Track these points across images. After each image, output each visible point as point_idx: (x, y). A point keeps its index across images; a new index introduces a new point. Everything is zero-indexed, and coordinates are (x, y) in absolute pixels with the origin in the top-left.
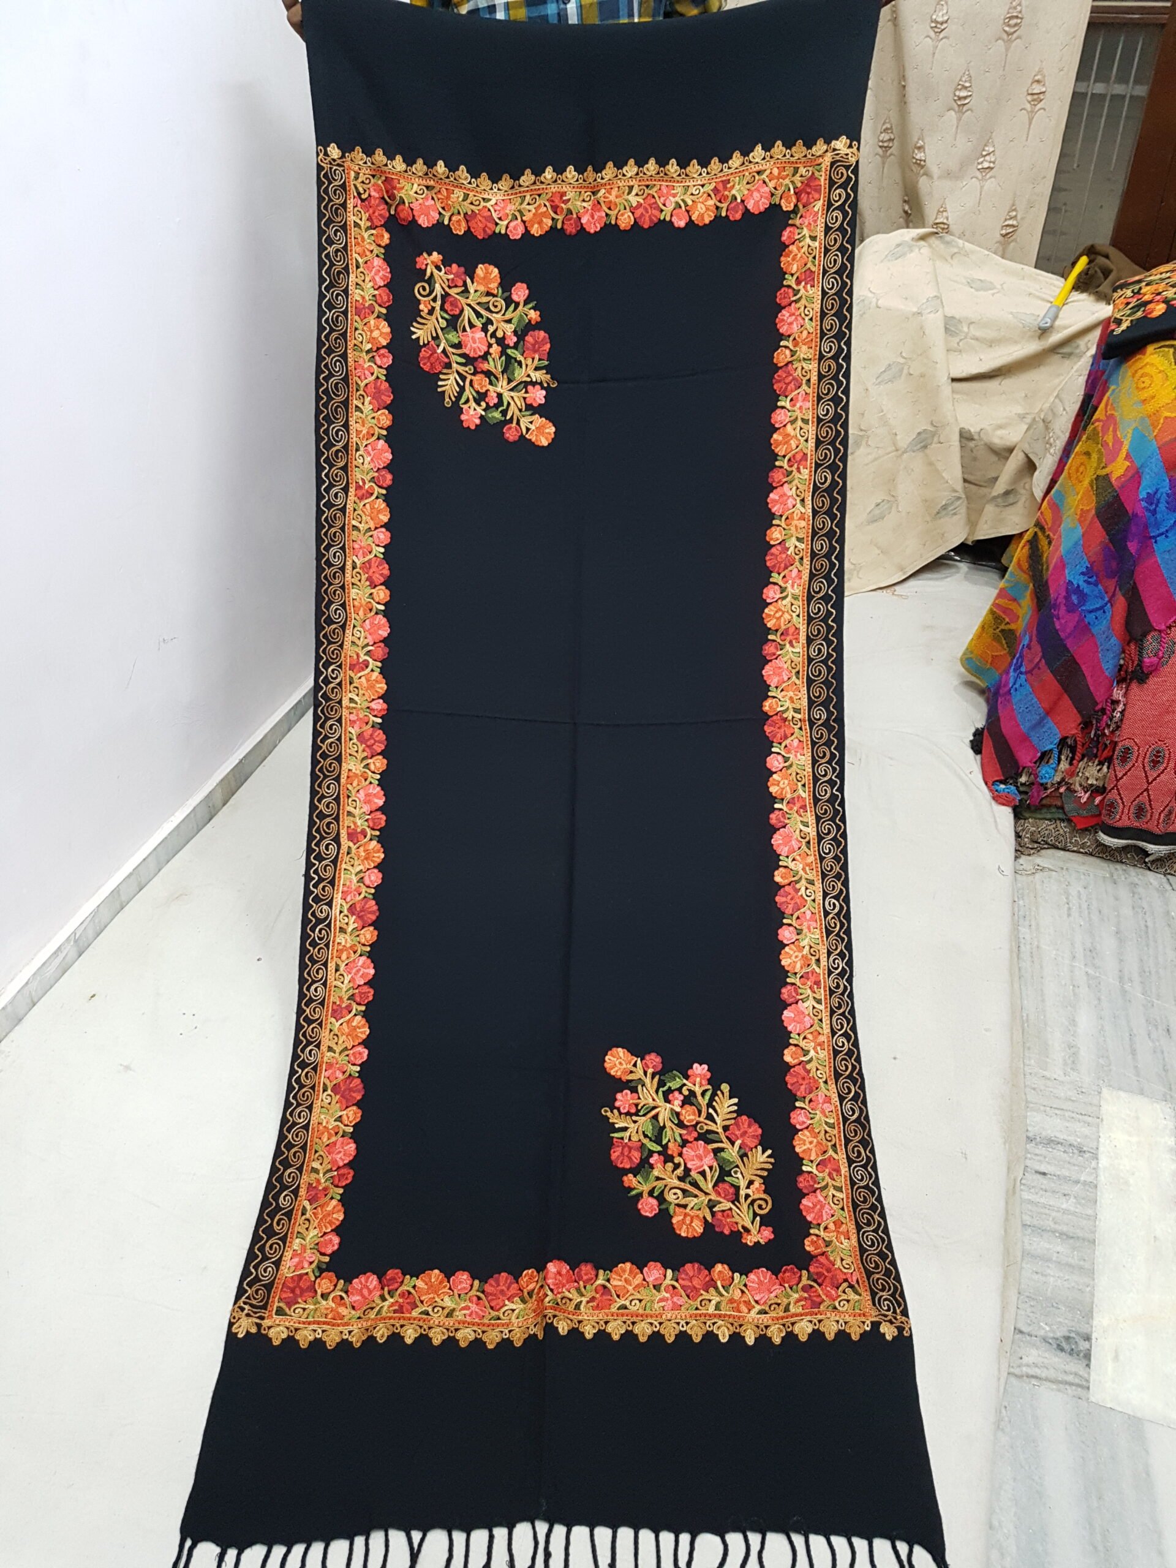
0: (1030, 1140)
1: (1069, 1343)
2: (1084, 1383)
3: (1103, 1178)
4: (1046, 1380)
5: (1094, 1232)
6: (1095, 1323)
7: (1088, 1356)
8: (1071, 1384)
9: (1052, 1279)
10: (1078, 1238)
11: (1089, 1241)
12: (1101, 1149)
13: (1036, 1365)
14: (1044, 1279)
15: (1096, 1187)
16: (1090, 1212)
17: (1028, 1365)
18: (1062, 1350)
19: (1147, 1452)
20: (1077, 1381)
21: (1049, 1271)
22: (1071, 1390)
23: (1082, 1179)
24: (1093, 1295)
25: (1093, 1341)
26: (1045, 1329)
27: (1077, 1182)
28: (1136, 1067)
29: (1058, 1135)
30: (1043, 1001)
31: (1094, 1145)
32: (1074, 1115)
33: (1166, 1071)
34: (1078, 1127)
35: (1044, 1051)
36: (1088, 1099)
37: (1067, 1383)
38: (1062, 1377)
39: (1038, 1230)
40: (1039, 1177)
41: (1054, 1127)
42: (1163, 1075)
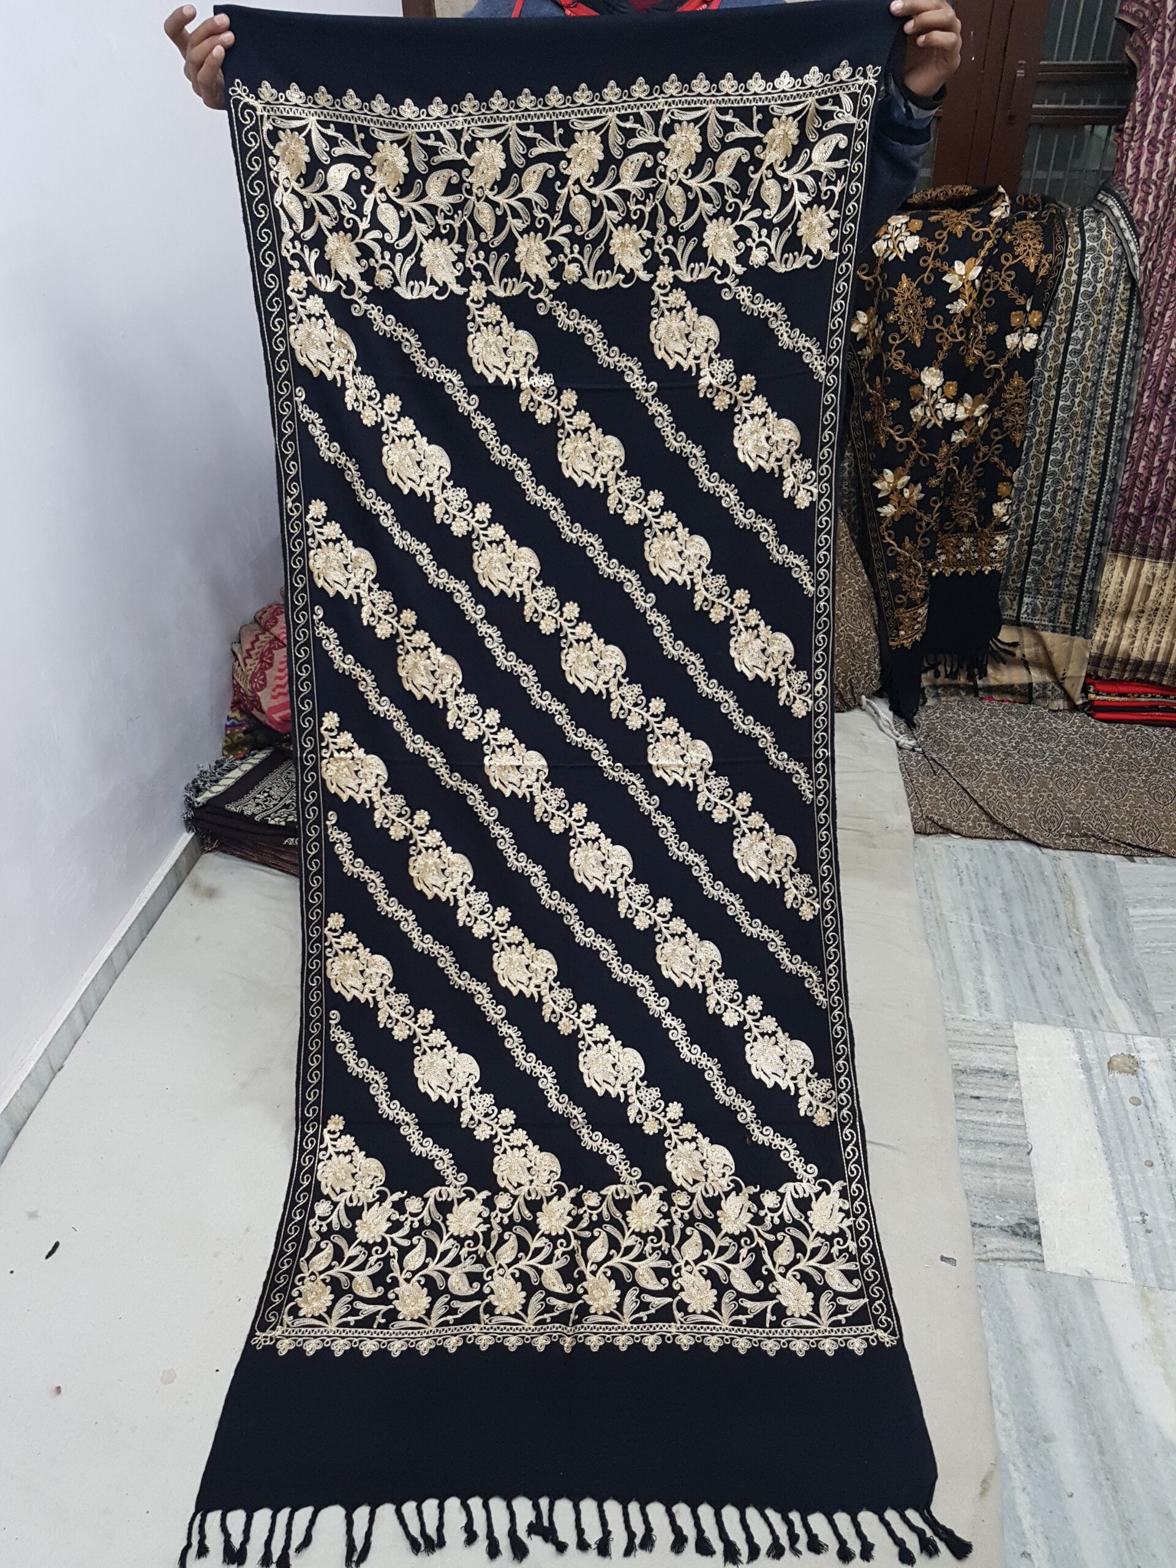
0: (963, 1072)
1: (1021, 1229)
2: (1040, 1258)
3: (1025, 1094)
4: (1008, 1260)
5: (1026, 1138)
6: (1040, 1209)
7: (1038, 1236)
8: (1029, 1260)
9: (999, 1180)
10: (1016, 1145)
11: (1023, 1145)
12: (1020, 1071)
13: (999, 1250)
14: (992, 1181)
15: (1021, 1102)
16: (1019, 1123)
17: (992, 1251)
18: (1016, 1234)
19: (1097, 1302)
20: (1033, 1257)
21: (995, 1174)
22: (1029, 1265)
23: (1010, 1097)
24: (1033, 1188)
25: (1041, 1223)
26: (1000, 1220)
27: (1005, 1101)
28: (1037, 1002)
29: (983, 1065)
30: (952, 958)
31: (1013, 1069)
32: (994, 1047)
33: (1062, 1002)
34: (999, 1056)
35: (961, 998)
36: (1002, 1032)
37: (1025, 1260)
38: (1020, 1255)
39: (980, 1144)
40: (974, 1101)
41: (981, 1059)
42: (1060, 1005)
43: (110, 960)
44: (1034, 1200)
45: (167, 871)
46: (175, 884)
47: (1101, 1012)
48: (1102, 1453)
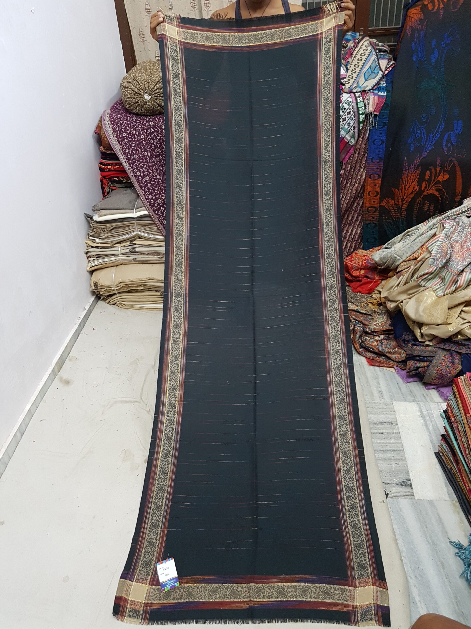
0: (375, 424)
1: (404, 483)
2: (412, 494)
3: (401, 430)
4: (400, 496)
5: (403, 447)
6: (410, 475)
7: (411, 485)
8: (408, 495)
9: (394, 465)
10: (398, 450)
11: (402, 450)
12: (398, 421)
13: (396, 493)
14: (391, 465)
15: (400, 433)
16: (400, 441)
17: (393, 493)
18: (403, 486)
19: (436, 509)
20: (410, 494)
21: (392, 463)
22: (408, 497)
23: (395, 432)
24: (407, 466)
25: (411, 480)
26: (396, 481)
27: (393, 433)
28: (402, 393)
29: (384, 420)
30: (367, 379)
31: (395, 420)
32: (387, 413)
33: (411, 392)
34: (389, 416)
35: (372, 394)
36: (390, 407)
37: (407, 495)
38: (404, 494)
39: (385, 451)
40: (381, 434)
41: (382, 418)
42: (411, 393)
43: (30, 410)
44: (408, 471)
45: (50, 372)
46: (54, 377)
47: (427, 395)
48: (444, 569)
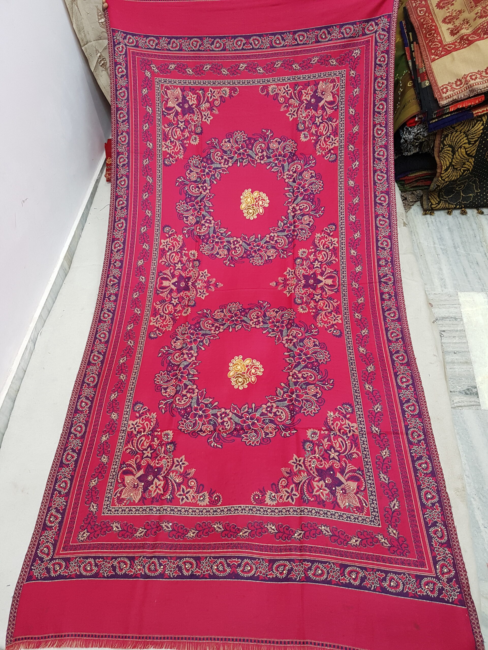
1: (469, 391)
2: (478, 404)
3: (466, 327)
4: (464, 406)
5: (468, 348)
6: (477, 381)
7: (477, 394)
8: (474, 405)
9: (457, 369)
10: (463, 352)
11: (467, 352)
12: (463, 316)
13: (459, 402)
14: (454, 370)
15: (465, 331)
16: (465, 341)
17: (456, 403)
18: (467, 394)
21: (455, 367)
22: (474, 407)
23: (459, 329)
24: (473, 371)
25: (478, 387)
26: (459, 388)
27: (457, 331)
28: (469, 281)
29: (446, 315)
30: (427, 264)
31: (460, 315)
32: (449, 306)
33: (480, 279)
34: (452, 310)
35: (432, 284)
36: (453, 298)
38: (469, 404)
39: (447, 353)
41: (444, 312)
42: (479, 281)
44: (474, 377)
45: (59, 269)
46: (64, 274)
